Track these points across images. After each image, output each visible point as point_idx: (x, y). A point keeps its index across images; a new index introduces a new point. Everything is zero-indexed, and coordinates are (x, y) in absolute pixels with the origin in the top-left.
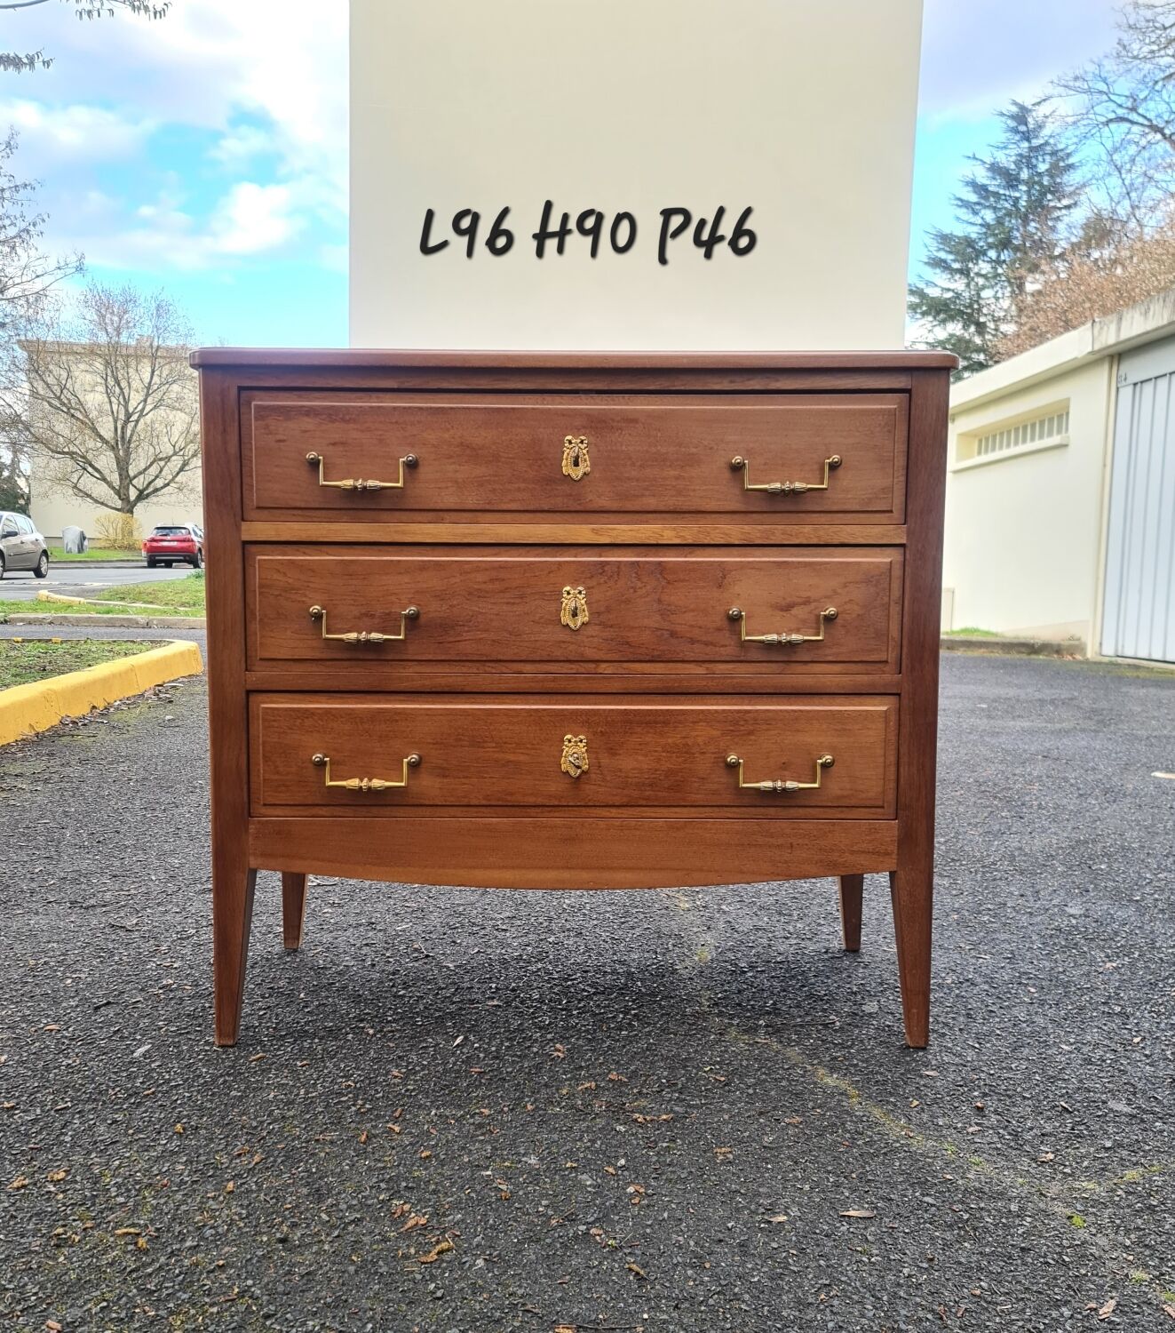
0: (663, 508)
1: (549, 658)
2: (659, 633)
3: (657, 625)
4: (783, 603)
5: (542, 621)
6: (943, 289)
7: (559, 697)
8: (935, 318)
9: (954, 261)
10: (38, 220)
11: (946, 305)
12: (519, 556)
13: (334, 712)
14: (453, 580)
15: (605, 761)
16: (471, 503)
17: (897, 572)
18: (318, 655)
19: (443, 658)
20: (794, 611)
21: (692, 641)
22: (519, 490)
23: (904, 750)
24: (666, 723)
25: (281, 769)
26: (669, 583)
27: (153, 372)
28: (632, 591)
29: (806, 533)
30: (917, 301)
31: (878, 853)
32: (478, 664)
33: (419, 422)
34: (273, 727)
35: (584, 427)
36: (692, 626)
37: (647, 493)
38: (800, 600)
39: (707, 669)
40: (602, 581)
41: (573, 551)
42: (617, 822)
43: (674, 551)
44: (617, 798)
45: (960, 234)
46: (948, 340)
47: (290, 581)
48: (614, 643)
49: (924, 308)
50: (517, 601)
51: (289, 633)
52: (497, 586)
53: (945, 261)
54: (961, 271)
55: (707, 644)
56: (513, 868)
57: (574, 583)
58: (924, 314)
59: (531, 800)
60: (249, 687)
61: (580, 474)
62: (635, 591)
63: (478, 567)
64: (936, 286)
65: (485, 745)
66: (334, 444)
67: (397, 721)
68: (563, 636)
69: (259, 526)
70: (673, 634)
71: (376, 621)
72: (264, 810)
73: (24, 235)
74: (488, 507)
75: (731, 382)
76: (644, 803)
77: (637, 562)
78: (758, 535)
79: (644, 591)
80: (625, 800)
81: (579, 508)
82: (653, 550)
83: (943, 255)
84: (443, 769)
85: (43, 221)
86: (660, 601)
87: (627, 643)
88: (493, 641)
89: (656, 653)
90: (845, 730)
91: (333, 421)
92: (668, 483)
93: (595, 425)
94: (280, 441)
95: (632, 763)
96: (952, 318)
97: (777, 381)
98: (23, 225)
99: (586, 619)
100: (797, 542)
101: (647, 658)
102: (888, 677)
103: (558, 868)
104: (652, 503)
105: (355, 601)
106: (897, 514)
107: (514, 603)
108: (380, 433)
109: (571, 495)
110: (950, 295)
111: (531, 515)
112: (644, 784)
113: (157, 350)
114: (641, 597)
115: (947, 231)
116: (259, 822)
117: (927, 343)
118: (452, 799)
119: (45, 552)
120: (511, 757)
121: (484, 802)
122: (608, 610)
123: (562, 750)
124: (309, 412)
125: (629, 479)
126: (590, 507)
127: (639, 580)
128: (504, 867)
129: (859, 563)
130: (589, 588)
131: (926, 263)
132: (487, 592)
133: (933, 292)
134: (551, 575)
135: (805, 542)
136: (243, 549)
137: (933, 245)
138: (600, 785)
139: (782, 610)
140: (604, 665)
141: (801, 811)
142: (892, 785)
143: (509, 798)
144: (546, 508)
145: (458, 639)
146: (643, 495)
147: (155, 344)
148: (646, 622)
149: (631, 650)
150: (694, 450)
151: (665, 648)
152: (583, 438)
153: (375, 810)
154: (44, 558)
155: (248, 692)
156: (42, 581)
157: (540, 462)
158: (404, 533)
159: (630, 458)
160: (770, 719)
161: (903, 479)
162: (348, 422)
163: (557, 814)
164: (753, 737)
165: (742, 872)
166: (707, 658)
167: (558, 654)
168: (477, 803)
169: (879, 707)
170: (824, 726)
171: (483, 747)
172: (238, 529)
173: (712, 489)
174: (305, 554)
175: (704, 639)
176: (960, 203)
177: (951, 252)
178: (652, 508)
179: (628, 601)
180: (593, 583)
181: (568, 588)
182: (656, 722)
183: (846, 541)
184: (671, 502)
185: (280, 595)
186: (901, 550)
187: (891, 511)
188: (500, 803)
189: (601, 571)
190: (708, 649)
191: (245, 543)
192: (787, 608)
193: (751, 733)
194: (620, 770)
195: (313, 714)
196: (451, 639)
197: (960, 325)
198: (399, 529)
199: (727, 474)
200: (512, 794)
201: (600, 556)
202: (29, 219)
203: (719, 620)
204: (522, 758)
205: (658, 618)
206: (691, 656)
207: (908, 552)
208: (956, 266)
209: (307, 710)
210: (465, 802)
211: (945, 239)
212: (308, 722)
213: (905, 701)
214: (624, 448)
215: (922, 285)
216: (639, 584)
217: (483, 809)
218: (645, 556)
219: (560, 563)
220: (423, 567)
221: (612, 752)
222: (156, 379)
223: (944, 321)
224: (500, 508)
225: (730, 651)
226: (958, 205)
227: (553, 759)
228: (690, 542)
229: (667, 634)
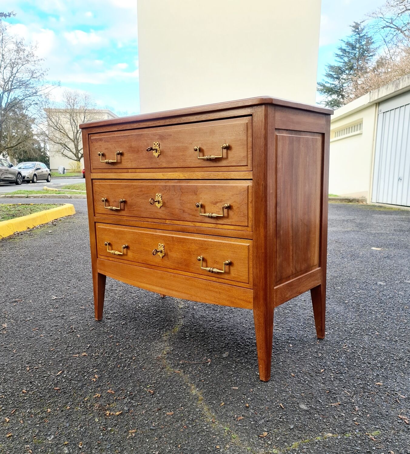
0: (179, 166)
2: (180, 211)
3: (179, 208)
4: (214, 201)
6: (331, 84)
7: (157, 230)
8: (328, 93)
9: (334, 74)
10: (46, 70)
11: (332, 89)
12: (146, 183)
14: (132, 191)
15: (169, 253)
16: (134, 166)
17: (250, 190)
20: (218, 205)
21: (189, 214)
22: (144, 161)
24: (184, 243)
26: (182, 193)
27: (85, 117)
28: (173, 196)
30: (323, 88)
32: (139, 218)
33: (122, 141)
35: (159, 139)
36: (189, 209)
37: (175, 161)
38: (219, 201)
39: (194, 224)
40: (166, 192)
41: (159, 182)
42: (173, 274)
43: (184, 182)
44: (172, 266)
45: (337, 66)
46: (332, 101)
48: (169, 213)
49: (325, 90)
50: (146, 198)
51: (101, 206)
52: (141, 193)
53: (332, 75)
54: (337, 78)
57: (159, 192)
58: (324, 92)
59: (152, 263)
60: (95, 221)
61: (158, 155)
63: (137, 187)
64: (329, 83)
65: (141, 244)
68: (156, 210)
70: (184, 211)
71: (117, 203)
72: (99, 256)
73: (42, 75)
74: (137, 167)
75: (196, 118)
76: (179, 269)
77: (174, 186)
78: (206, 175)
79: (176, 196)
80: (174, 267)
81: (158, 167)
83: (331, 73)
84: (133, 250)
85: (48, 70)
86: (180, 200)
87: (172, 214)
88: (141, 211)
89: (180, 218)
90: (235, 251)
92: (180, 157)
93: (161, 138)
95: (175, 255)
96: (334, 93)
97: (209, 116)
98: (42, 72)
99: (162, 205)
101: (178, 219)
102: (248, 233)
104: (176, 164)
108: (114, 145)
109: (155, 163)
110: (333, 86)
111: (148, 170)
112: (179, 263)
113: (86, 110)
114: (175, 198)
115: (332, 65)
116: (99, 260)
117: (325, 102)
118: (135, 260)
119: (49, 174)
120: (147, 249)
121: (142, 262)
123: (158, 248)
125: (170, 156)
126: (161, 166)
129: (237, 187)
130: (163, 194)
131: (325, 75)
132: (139, 195)
133: (328, 85)
134: (154, 189)
135: (220, 178)
137: (328, 69)
138: (168, 261)
139: (214, 204)
140: (167, 221)
141: (223, 280)
144: (150, 167)
145: (134, 210)
147: (85, 109)
148: (177, 207)
149: (173, 216)
150: (186, 145)
151: (182, 216)
152: (158, 142)
154: (49, 176)
156: (48, 183)
159: (170, 149)
160: (212, 245)
163: (158, 269)
164: (207, 251)
165: (206, 299)
166: (194, 220)
167: (156, 216)
169: (245, 244)
170: (229, 249)
173: (194, 159)
176: (337, 55)
177: (333, 72)
178: (176, 166)
179: (172, 199)
180: (163, 192)
181: (157, 194)
182: (181, 242)
183: (233, 178)
184: (182, 165)
186: (252, 181)
187: (247, 166)
188: (145, 263)
189: (166, 188)
190: (193, 217)
192: (216, 203)
193: (207, 249)
194: (173, 257)
196: (132, 210)
197: (336, 95)
199: (196, 153)
200: (148, 261)
201: (166, 183)
202: (44, 70)
203: (195, 207)
204: (149, 249)
205: (180, 205)
206: (188, 219)
208: (335, 76)
210: (138, 261)
211: (331, 67)
214: (168, 145)
215: (324, 83)
216: (175, 193)
217: (142, 264)
220: (126, 187)
221: (171, 251)
222: (86, 119)
223: (331, 95)
224: (140, 168)
226: (336, 56)
228: (187, 178)
229: (182, 211)
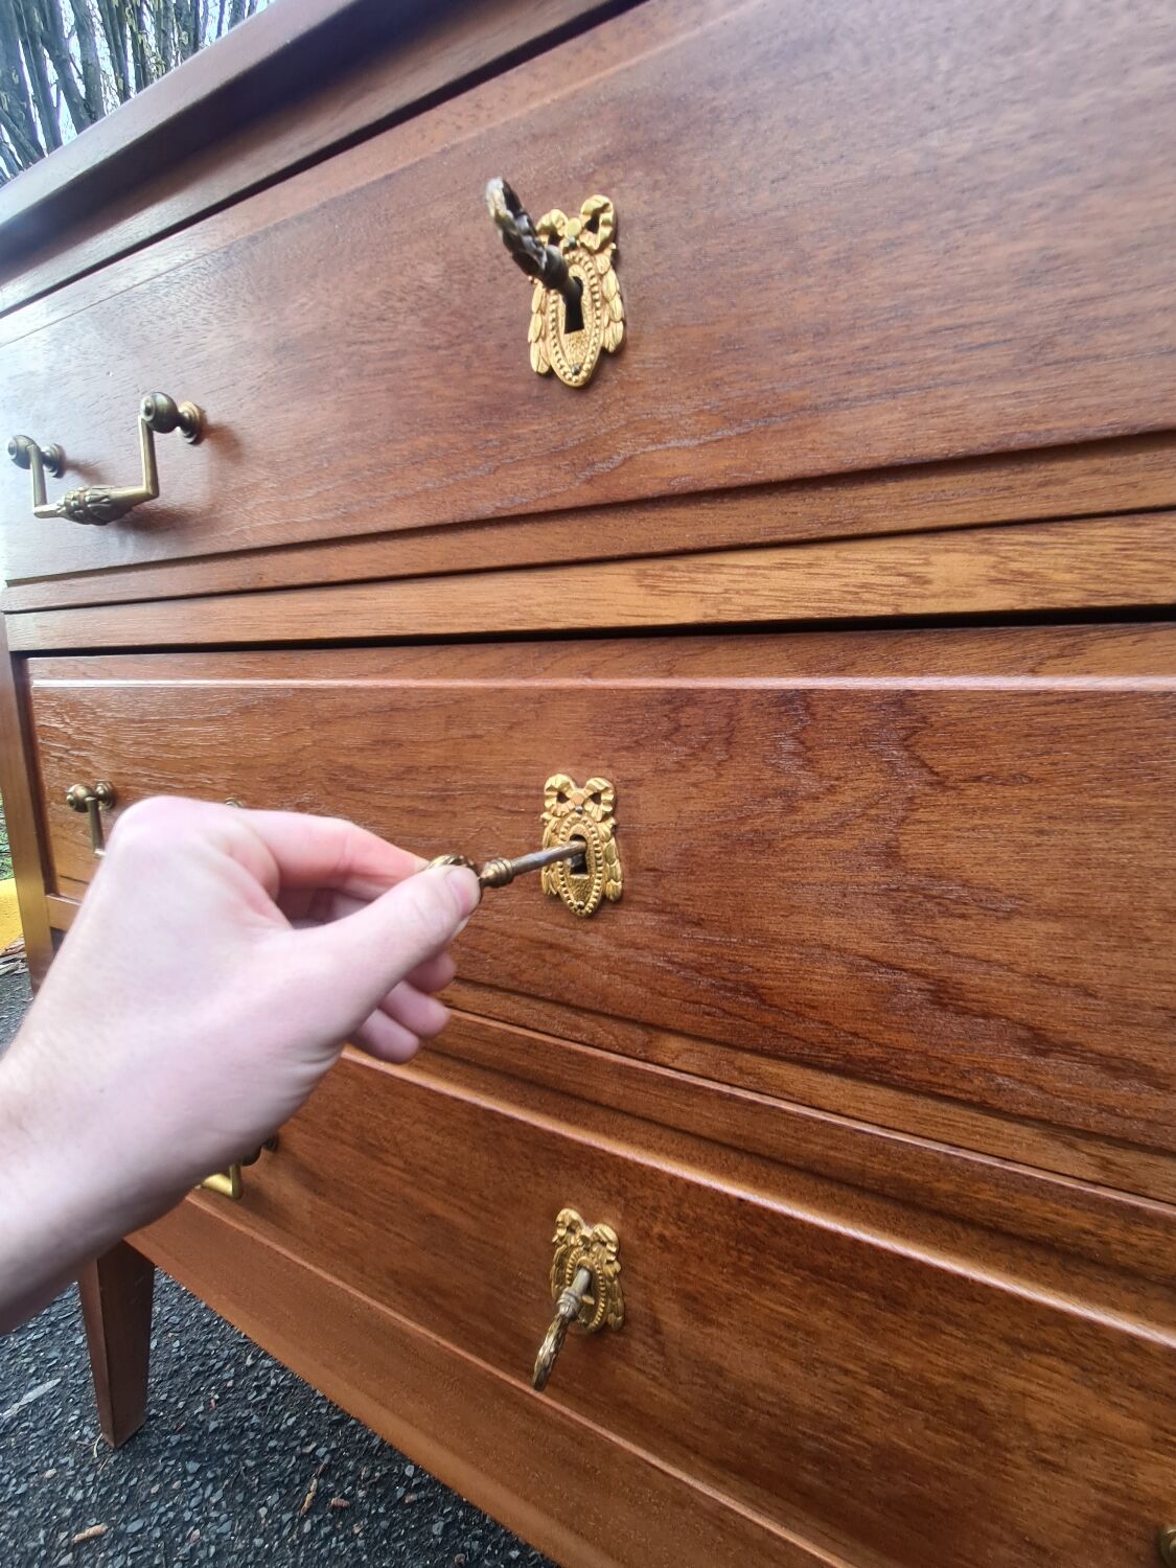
0: (937, 448)
1: (512, 984)
2: (882, 977)
3: (869, 946)
12: (440, 674)
15: (674, 1320)
21: (1039, 1041)
24: (894, 1301)
26: (941, 783)
28: (777, 804)
36: (1040, 978)
39: (1105, 1165)
40: (669, 761)
41: (581, 654)
43: (972, 646)
48: (705, 982)
50: (433, 807)
52: (385, 761)
57: (582, 765)
60: (53, 922)
61: (589, 358)
62: (791, 809)
65: (385, 1158)
68: (546, 927)
70: (943, 995)
77: (804, 694)
79: (824, 810)
81: (588, 495)
82: (879, 644)
86: (891, 855)
87: (753, 991)
95: (758, 1368)
99: (614, 886)
107: (425, 814)
109: (558, 452)
114: (812, 832)
122: (690, 865)
123: (553, 1246)
126: (627, 487)
127: (810, 763)
130: (628, 783)
132: (367, 776)
134: (518, 735)
140: (670, 1042)
146: (840, 402)
148: (832, 929)
149: (769, 1018)
155: (53, 931)
171: (380, 1160)
175: (1103, 1043)
179: (762, 842)
180: (639, 766)
181: (557, 780)
189: (665, 726)
190: (1123, 1091)
191: (15, 655)
194: (720, 1371)
201: (670, 674)
205: (882, 920)
216: (808, 782)
218: (841, 671)
219: (542, 698)
221: (698, 1308)
229: (914, 991)
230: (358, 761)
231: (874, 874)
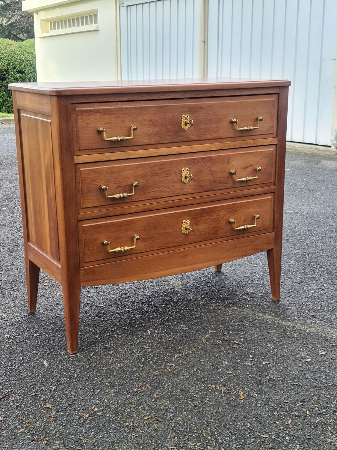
0: (211, 138)
1: (178, 194)
2: (210, 181)
3: (210, 179)
4: (245, 167)
5: (176, 182)
7: (181, 207)
12: (168, 159)
13: (108, 224)
14: (147, 170)
15: (195, 227)
16: (153, 141)
17: (274, 153)
18: (103, 204)
19: (145, 199)
20: (248, 169)
21: (220, 183)
22: (168, 135)
23: (276, 210)
24: (212, 212)
25: (91, 248)
26: (213, 164)
28: (202, 168)
29: (252, 142)
31: (269, 244)
32: (155, 200)
33: (135, 113)
34: (87, 233)
35: (188, 111)
36: (220, 178)
37: (207, 133)
38: (249, 165)
39: (224, 192)
40: (193, 165)
41: (184, 155)
42: (198, 247)
43: (214, 152)
44: (198, 239)
47: (92, 177)
48: (197, 187)
50: (168, 175)
51: (92, 197)
52: (161, 171)
55: (224, 183)
56: (167, 269)
57: (185, 167)
59: (173, 245)
60: (79, 219)
61: (187, 128)
63: (155, 165)
65: (158, 228)
66: (107, 123)
67: (130, 224)
68: (182, 186)
69: (81, 157)
70: (215, 181)
71: (122, 188)
72: (85, 265)
74: (158, 143)
75: (231, 93)
76: (206, 239)
77: (204, 158)
79: (206, 167)
80: (201, 239)
81: (186, 140)
82: (208, 153)
84: (145, 239)
86: (211, 170)
87: (201, 186)
88: (161, 191)
89: (210, 188)
90: (261, 206)
91: (106, 115)
92: (213, 129)
93: (191, 111)
94: (87, 123)
95: (203, 227)
97: (244, 92)
100: (249, 146)
101: (208, 190)
102: (272, 187)
103: (181, 266)
104: (208, 136)
105: (115, 182)
106: (275, 134)
107: (167, 177)
108: (123, 118)
109: (184, 136)
111: (171, 144)
112: (206, 233)
114: (205, 170)
116: (84, 269)
118: (148, 249)
120: (166, 231)
121: (158, 248)
122: (196, 175)
123: (182, 226)
124: (97, 111)
125: (201, 129)
126: (190, 139)
128: (165, 270)
129: (265, 151)
130: (190, 168)
134: (178, 165)
135: (251, 146)
136: (75, 166)
138: (193, 236)
139: (245, 169)
140: (194, 194)
141: (249, 234)
142: (272, 221)
143: (166, 245)
144: (177, 141)
145: (150, 191)
148: (207, 178)
149: (203, 188)
150: (220, 118)
151: (212, 186)
152: (188, 115)
153: (123, 258)
155: (78, 221)
157: (174, 125)
158: (131, 155)
159: (202, 121)
160: (241, 206)
161: (276, 122)
162: (111, 114)
163: (180, 248)
164: (236, 212)
165: (233, 257)
166: (224, 188)
167: (180, 192)
168: (156, 249)
169: (269, 197)
170: (256, 206)
172: (73, 159)
173: (225, 130)
174: (96, 166)
175: (223, 181)
178: (208, 138)
179: (201, 171)
180: (191, 166)
181: (183, 169)
182: (209, 212)
183: (262, 144)
184: (214, 136)
185: (89, 183)
186: (275, 146)
187: (273, 133)
188: (163, 248)
189: (193, 162)
190: (224, 185)
191: (75, 164)
192: (246, 168)
193: (236, 211)
194: (199, 230)
195: (101, 226)
196: (147, 192)
198: (129, 153)
199: (230, 125)
200: (167, 244)
201: (193, 156)
203: (227, 175)
204: (170, 231)
205: (210, 176)
206: (220, 188)
207: (278, 146)
209: (99, 225)
210: (153, 249)
212: (100, 230)
213: (276, 194)
214: (200, 118)
216: (204, 165)
217: (158, 251)
218: (206, 155)
219: (181, 160)
220: (137, 167)
221: (197, 224)
224: (162, 142)
225: (230, 185)
227: (179, 230)
228: (219, 149)
229: (213, 181)
230: (157, 172)
231: (210, 172)
